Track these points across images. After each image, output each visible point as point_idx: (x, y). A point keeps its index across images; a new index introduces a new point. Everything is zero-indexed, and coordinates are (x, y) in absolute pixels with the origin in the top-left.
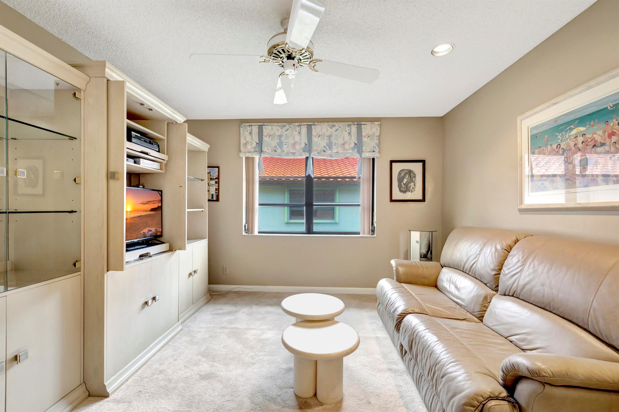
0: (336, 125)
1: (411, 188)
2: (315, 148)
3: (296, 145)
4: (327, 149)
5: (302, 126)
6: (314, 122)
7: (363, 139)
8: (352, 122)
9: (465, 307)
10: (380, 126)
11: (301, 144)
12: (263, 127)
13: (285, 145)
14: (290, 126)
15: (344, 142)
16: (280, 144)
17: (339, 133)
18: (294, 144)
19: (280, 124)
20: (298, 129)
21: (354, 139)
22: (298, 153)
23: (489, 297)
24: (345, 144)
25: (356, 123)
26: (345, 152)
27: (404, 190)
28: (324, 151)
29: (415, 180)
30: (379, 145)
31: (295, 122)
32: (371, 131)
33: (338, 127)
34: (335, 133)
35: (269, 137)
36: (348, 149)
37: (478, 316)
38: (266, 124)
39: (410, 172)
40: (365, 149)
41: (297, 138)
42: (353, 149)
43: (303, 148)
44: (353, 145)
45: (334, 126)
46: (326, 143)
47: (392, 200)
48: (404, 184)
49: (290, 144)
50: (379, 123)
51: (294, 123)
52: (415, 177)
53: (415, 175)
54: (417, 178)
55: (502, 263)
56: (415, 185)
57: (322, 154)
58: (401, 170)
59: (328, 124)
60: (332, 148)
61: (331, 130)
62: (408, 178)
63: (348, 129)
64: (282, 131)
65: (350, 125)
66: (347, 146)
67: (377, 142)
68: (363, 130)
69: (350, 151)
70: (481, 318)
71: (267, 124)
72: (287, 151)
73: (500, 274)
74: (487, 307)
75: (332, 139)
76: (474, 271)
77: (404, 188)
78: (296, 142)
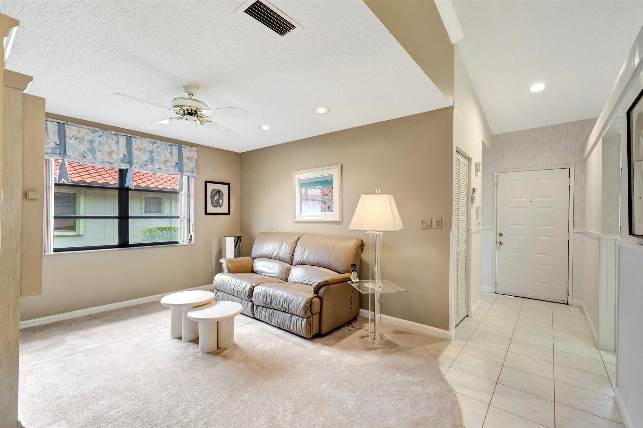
0: (158, 142)
1: (220, 204)
2: (136, 161)
3: (112, 155)
4: (148, 164)
5: (119, 136)
6: (135, 135)
7: (184, 160)
8: (174, 143)
9: (277, 277)
10: (197, 151)
11: (118, 154)
12: (65, 126)
13: (99, 152)
14: (104, 132)
15: (166, 160)
16: (93, 151)
17: (160, 150)
18: (110, 154)
19: (90, 128)
20: (115, 138)
21: (176, 158)
22: (117, 164)
23: (289, 269)
24: (167, 162)
25: (177, 145)
26: (167, 169)
27: (215, 205)
28: (145, 165)
29: (223, 198)
30: (197, 167)
31: (112, 130)
32: (190, 154)
33: (160, 145)
34: (157, 150)
35: (75, 140)
36: (169, 166)
37: (285, 279)
38: (69, 123)
39: (219, 191)
40: (185, 169)
41: (114, 147)
42: (174, 167)
43: (122, 159)
44: (174, 164)
45: (156, 143)
46: (147, 158)
47: (206, 213)
48: (215, 200)
49: (105, 152)
50: (196, 148)
51: (110, 130)
52: (223, 195)
53: (223, 194)
54: (224, 196)
55: (294, 249)
56: (223, 202)
57: (144, 168)
58: (213, 189)
59: (150, 140)
60: (154, 164)
61: (153, 146)
62: (218, 196)
63: (169, 148)
64: (93, 136)
65: (171, 146)
66: (169, 164)
67: (195, 164)
68: (183, 152)
69: (172, 169)
70: (286, 280)
71: (71, 124)
72: (102, 160)
73: (293, 255)
74: (289, 274)
75: (154, 155)
76: (279, 257)
77: (216, 204)
78: (112, 151)
